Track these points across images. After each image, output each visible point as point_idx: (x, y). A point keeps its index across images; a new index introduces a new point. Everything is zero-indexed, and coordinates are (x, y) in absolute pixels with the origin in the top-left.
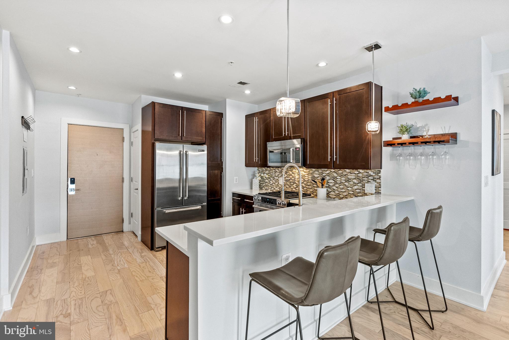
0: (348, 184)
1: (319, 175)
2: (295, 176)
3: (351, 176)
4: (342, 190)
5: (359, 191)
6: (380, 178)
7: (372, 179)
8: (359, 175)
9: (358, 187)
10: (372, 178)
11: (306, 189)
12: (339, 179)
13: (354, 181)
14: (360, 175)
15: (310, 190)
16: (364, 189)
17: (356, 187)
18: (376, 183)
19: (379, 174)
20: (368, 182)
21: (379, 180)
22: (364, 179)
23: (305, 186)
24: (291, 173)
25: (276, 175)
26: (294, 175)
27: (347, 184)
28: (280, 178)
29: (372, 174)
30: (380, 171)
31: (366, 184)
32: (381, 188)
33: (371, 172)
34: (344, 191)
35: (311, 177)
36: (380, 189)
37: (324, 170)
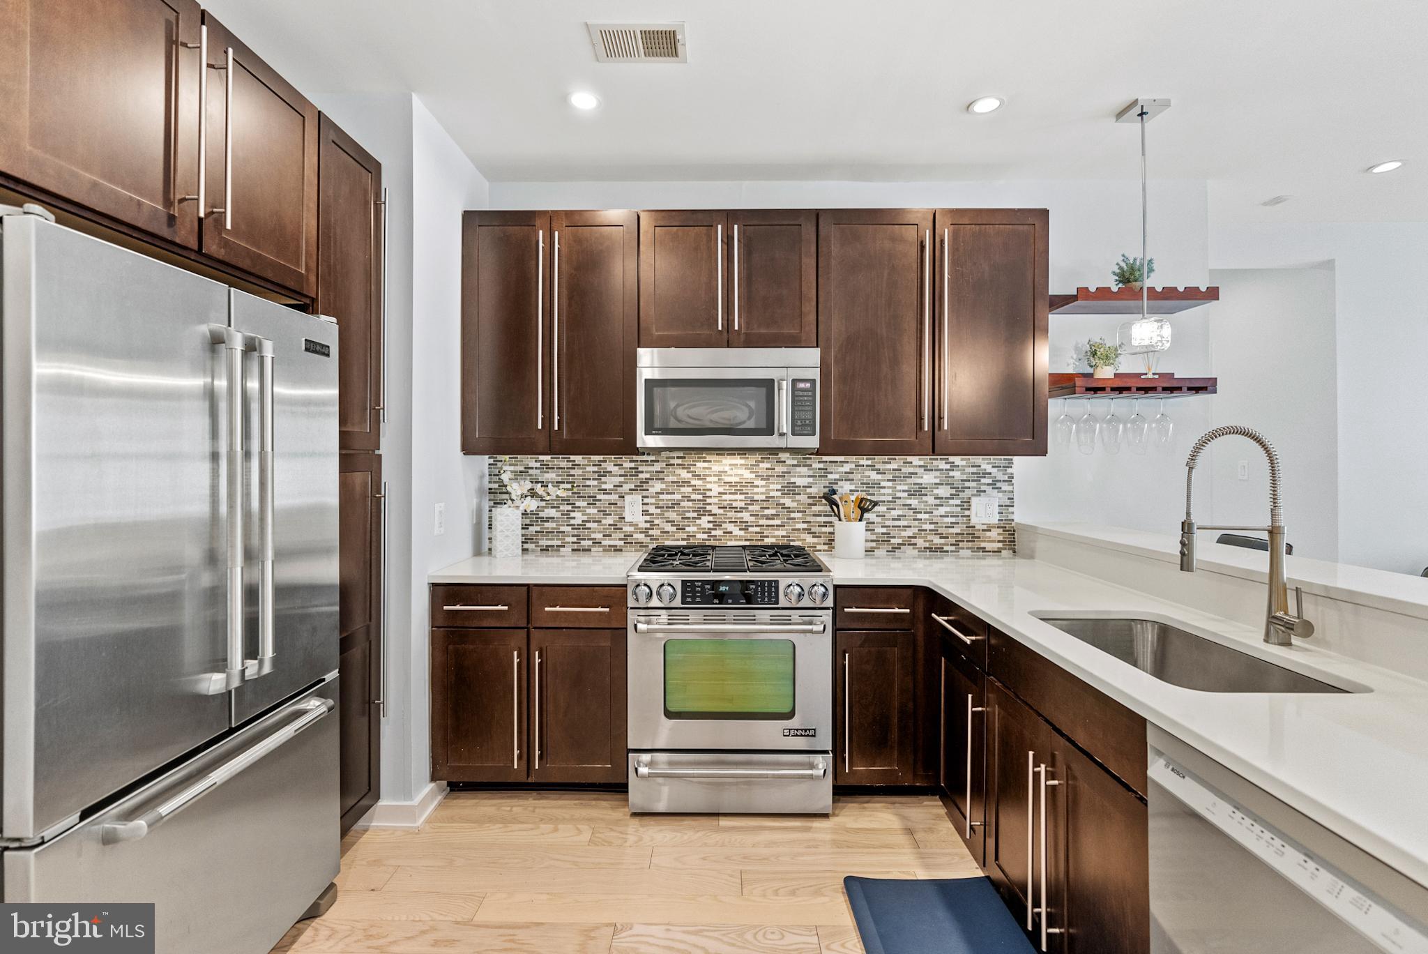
0: (919, 502)
1: (811, 480)
2: (709, 486)
3: (928, 478)
4: (897, 523)
5: (953, 520)
6: (1010, 480)
7: (988, 485)
8: (951, 474)
9: (948, 509)
10: (990, 481)
11: (758, 529)
12: (889, 487)
13: (936, 491)
14: (956, 474)
15: (777, 533)
16: (967, 513)
17: (942, 511)
18: (1000, 495)
19: (1009, 470)
20: (977, 491)
21: (1009, 485)
22: (967, 484)
23: (753, 519)
24: (684, 474)
25: (604, 486)
26: (700, 482)
27: (914, 502)
28: (627, 497)
29: (989, 468)
30: (1012, 460)
31: (974, 500)
32: (1013, 506)
33: (988, 464)
34: (905, 523)
35: (779, 487)
36: (1011, 509)
37: (830, 462)
